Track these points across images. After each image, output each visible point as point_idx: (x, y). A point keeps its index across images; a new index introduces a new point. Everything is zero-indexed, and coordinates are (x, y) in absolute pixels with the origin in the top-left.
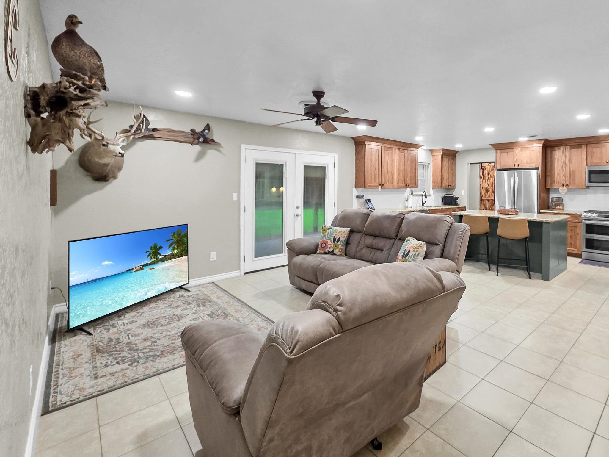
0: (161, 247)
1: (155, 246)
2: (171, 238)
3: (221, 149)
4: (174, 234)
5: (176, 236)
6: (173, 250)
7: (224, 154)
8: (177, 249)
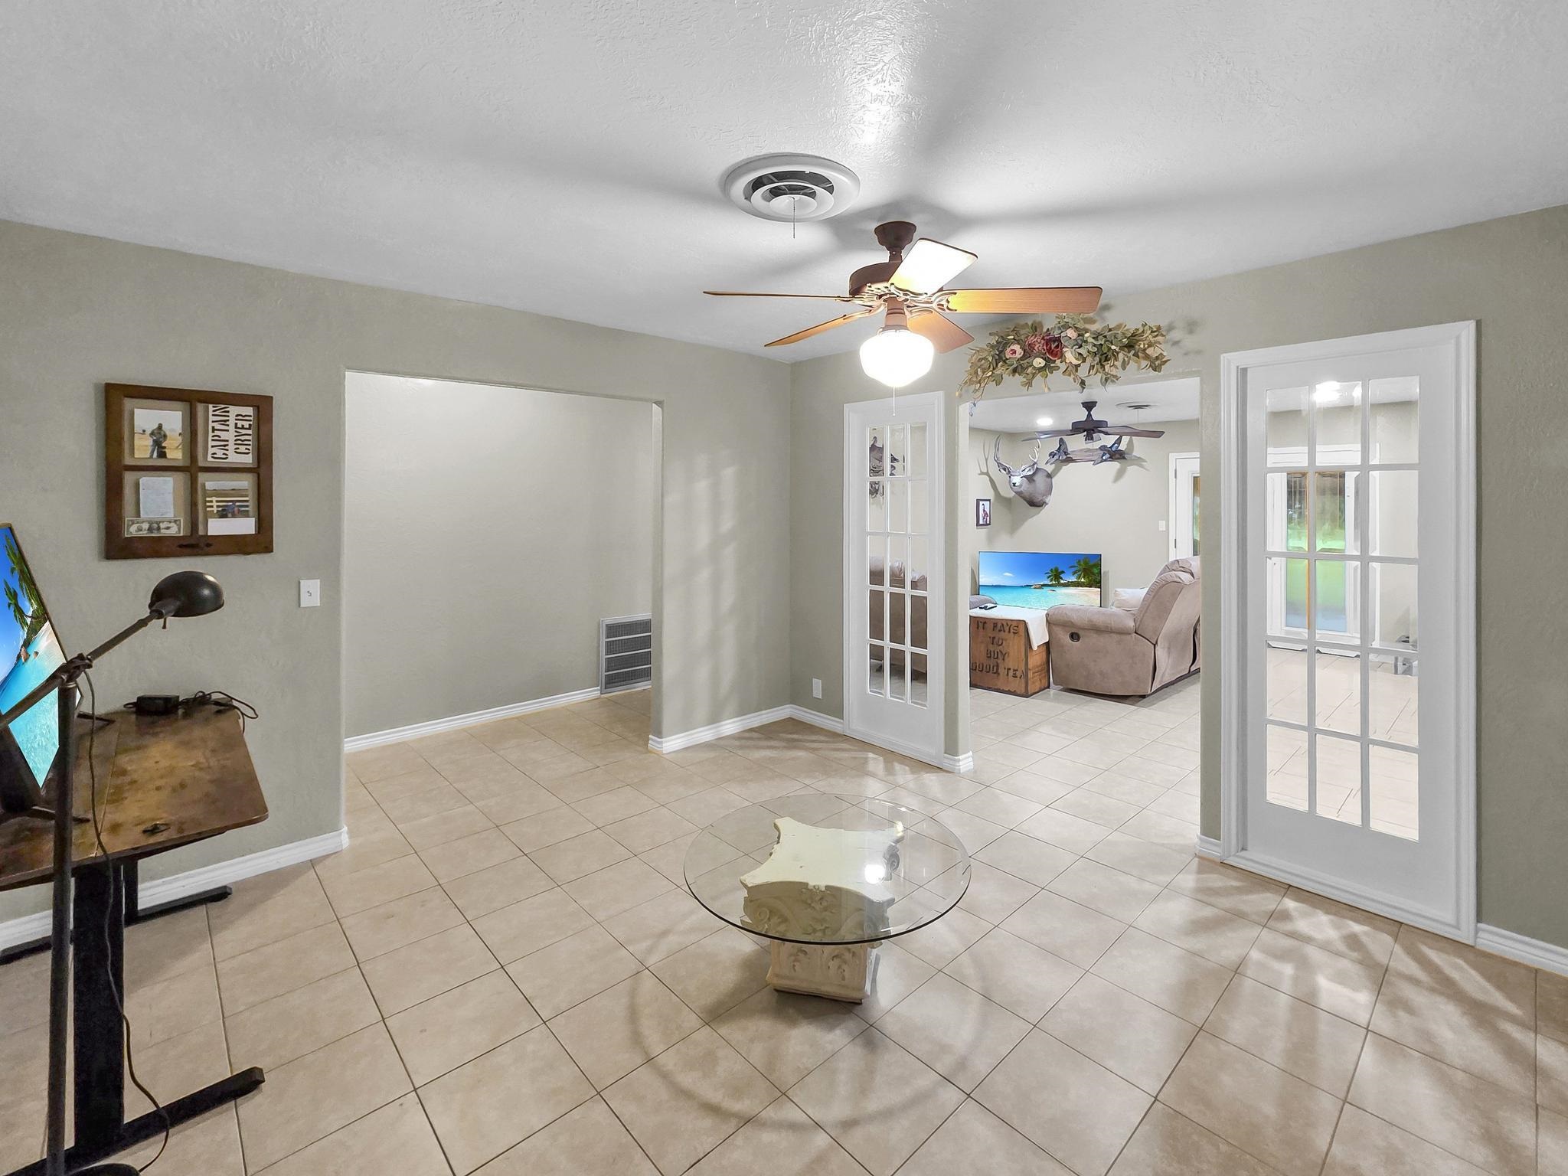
0: (1063, 572)
1: (1056, 570)
2: (1076, 565)
3: (1144, 463)
4: (1079, 561)
5: (1082, 563)
6: (1079, 578)
7: (1148, 470)
8: (1084, 577)
